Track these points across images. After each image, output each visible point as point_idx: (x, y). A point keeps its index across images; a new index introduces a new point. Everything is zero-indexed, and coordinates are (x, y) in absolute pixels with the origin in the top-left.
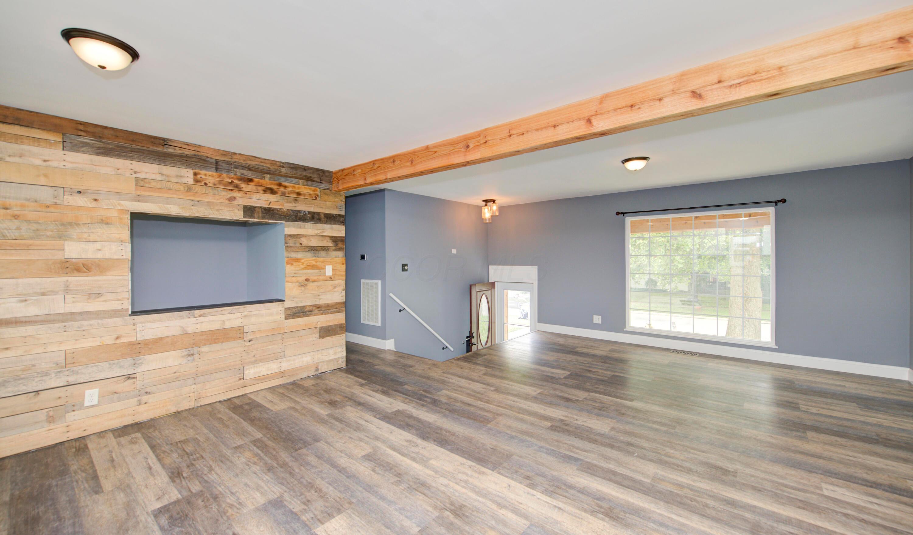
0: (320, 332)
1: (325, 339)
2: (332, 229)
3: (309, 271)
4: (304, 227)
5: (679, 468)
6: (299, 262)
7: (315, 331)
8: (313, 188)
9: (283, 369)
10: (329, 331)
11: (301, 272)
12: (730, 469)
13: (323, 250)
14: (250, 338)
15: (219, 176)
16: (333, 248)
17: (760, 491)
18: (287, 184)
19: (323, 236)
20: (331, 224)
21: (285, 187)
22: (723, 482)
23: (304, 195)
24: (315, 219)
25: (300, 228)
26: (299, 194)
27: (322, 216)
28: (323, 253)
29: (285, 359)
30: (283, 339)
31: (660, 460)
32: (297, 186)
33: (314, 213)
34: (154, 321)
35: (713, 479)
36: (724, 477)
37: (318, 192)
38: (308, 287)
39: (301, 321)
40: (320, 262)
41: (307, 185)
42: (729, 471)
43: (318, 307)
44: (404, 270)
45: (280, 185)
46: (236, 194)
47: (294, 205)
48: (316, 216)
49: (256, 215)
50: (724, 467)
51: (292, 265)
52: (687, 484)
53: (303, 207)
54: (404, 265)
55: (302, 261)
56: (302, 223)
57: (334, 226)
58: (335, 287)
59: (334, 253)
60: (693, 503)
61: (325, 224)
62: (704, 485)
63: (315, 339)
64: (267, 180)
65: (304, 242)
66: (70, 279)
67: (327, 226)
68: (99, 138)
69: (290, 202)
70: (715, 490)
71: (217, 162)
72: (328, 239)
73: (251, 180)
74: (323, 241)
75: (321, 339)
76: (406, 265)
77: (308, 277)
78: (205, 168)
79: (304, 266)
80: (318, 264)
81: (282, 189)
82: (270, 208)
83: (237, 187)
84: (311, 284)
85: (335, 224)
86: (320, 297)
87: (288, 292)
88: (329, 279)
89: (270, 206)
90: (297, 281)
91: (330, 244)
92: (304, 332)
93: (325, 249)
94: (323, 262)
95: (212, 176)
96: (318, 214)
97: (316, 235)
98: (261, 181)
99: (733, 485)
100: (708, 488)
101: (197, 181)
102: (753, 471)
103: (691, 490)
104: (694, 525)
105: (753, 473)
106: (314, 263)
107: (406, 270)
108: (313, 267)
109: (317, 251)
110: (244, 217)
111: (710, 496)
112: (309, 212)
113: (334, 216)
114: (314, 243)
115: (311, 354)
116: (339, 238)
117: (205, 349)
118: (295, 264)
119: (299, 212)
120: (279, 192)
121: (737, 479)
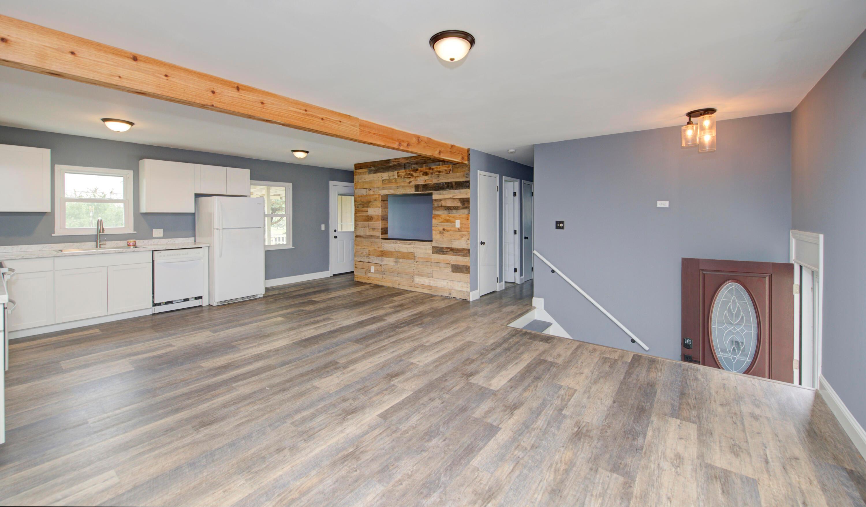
0: (452, 267)
1: (455, 273)
2: (460, 192)
3: (445, 224)
4: (443, 194)
5: (232, 403)
6: (440, 217)
7: (449, 266)
8: (447, 166)
9: (431, 285)
10: (458, 269)
11: (440, 224)
12: (202, 429)
13: (454, 209)
14: (417, 260)
15: (405, 171)
16: (461, 207)
17: (167, 431)
18: (433, 167)
19: (454, 199)
20: (460, 189)
21: (433, 169)
22: (196, 417)
23: (443, 172)
24: (449, 187)
25: (441, 194)
26: (439, 172)
27: (454, 184)
28: (454, 211)
29: (432, 279)
30: (431, 266)
31: (250, 397)
32: (438, 167)
33: (448, 183)
34: (388, 243)
35: (204, 414)
36: (199, 420)
37: (451, 168)
38: (445, 235)
39: (441, 257)
40: (452, 217)
41: (444, 165)
42: (201, 427)
43: (452, 250)
44: (558, 228)
45: (430, 169)
46: (412, 179)
47: (437, 179)
48: (450, 185)
49: (420, 190)
50: (208, 427)
51: (436, 219)
52: (214, 400)
53: (443, 180)
54: (558, 223)
55: (441, 217)
56: (441, 191)
57: (461, 190)
58: (462, 237)
59: (462, 210)
60: (197, 395)
61: (456, 189)
62: (204, 407)
63: (449, 271)
64: (424, 168)
65: (444, 203)
66: (369, 222)
67: (457, 191)
68: (374, 166)
69: (436, 178)
70: (195, 409)
71: (405, 164)
72: (458, 200)
73: (417, 170)
74: (454, 202)
75: (453, 273)
76: (562, 222)
77: (444, 228)
78: (401, 169)
79: (442, 220)
80: (451, 219)
81: (431, 171)
82: (425, 184)
83: (412, 175)
84: (447, 233)
85: (462, 189)
86: (453, 242)
87: (434, 236)
88: (457, 230)
89: (426, 183)
90: (438, 230)
91: (459, 204)
92: (442, 264)
93: (456, 208)
94: (454, 217)
95: (403, 172)
96: (451, 183)
97: (450, 198)
98: (422, 169)
99: (188, 420)
100: (200, 407)
101: (398, 176)
102: (186, 442)
103: (206, 399)
104: (185, 389)
105: (183, 440)
106: (448, 218)
107: (562, 228)
108: (448, 221)
109: (451, 209)
110: (415, 192)
111: (193, 404)
112: (446, 183)
113: (462, 183)
114: (449, 204)
115: (447, 281)
116: (465, 199)
117: (401, 260)
118: (437, 218)
119: (440, 183)
120: (430, 173)
121: (190, 426)
